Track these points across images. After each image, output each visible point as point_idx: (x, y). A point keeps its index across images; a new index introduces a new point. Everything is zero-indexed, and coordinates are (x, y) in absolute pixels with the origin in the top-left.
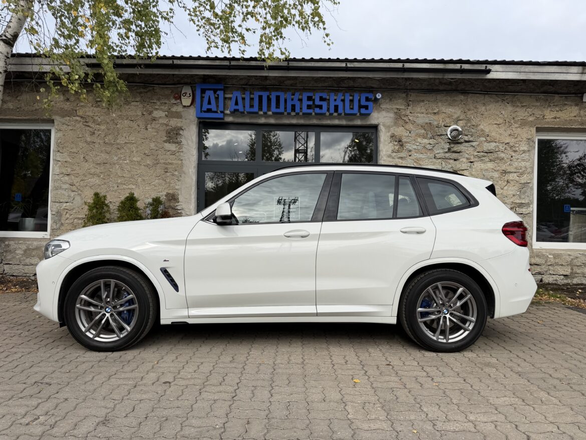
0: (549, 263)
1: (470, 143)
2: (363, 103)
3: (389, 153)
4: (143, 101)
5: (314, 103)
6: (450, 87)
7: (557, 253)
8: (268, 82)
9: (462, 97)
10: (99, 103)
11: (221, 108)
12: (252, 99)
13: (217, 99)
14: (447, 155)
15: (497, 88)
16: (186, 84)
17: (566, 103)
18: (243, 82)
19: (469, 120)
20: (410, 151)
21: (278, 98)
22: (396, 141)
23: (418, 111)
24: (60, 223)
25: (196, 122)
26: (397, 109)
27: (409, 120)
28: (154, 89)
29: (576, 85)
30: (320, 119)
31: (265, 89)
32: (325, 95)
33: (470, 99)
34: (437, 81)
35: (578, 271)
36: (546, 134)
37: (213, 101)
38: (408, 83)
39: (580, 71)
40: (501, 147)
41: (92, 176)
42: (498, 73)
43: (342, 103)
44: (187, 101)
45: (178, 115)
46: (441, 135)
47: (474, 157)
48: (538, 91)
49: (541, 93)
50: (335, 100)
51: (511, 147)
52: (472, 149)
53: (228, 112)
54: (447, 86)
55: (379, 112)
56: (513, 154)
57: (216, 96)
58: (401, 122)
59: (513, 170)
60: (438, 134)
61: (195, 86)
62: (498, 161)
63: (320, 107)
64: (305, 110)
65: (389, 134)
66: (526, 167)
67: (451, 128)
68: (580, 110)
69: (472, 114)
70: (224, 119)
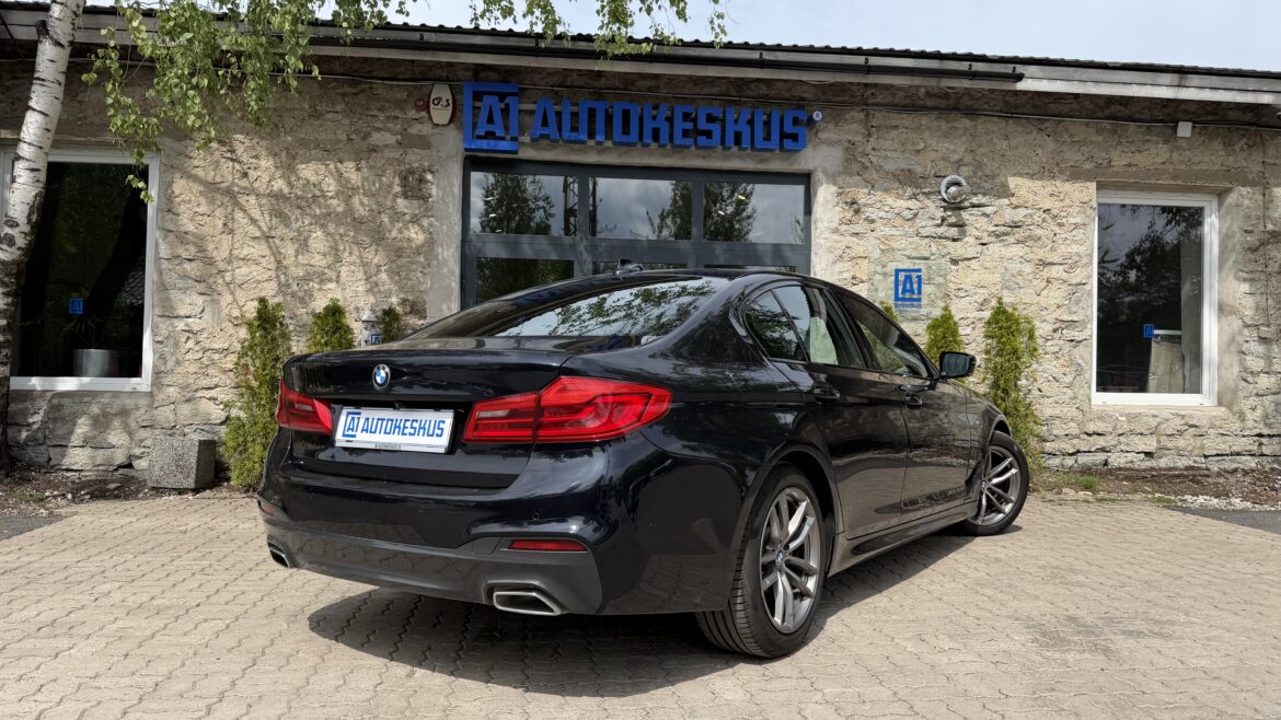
0: (1120, 432)
1: (982, 209)
2: (789, 128)
3: (835, 225)
4: (349, 112)
5: (695, 125)
6: (944, 103)
7: (1133, 412)
8: (603, 82)
9: (966, 122)
11: (514, 132)
12: (575, 115)
13: (506, 111)
14: (940, 231)
16: (440, 80)
17: (1148, 138)
18: (555, 79)
19: (979, 166)
20: (873, 221)
21: (626, 115)
22: (846, 203)
23: (887, 146)
24: (174, 359)
25: (460, 156)
26: (850, 141)
27: (872, 163)
28: (371, 88)
29: (1163, 106)
30: (704, 158)
31: (599, 95)
32: (717, 113)
33: (982, 125)
34: (923, 90)
35: (1169, 445)
36: (1112, 194)
37: (498, 117)
38: (869, 92)
39: (1176, 83)
40: (1037, 218)
41: (241, 262)
42: (1034, 83)
43: (748, 127)
44: (441, 114)
45: (423, 143)
46: (930, 193)
47: (989, 235)
48: (1100, 114)
49: (1107, 118)
50: (736, 121)
51: (1054, 218)
52: (986, 219)
53: (526, 139)
54: (940, 101)
55: (815, 147)
56: (1058, 231)
57: (502, 106)
58: (855, 167)
59: (1055, 258)
60: (926, 190)
61: (461, 86)
62: (1030, 243)
63: (708, 134)
64: (678, 139)
65: (835, 189)
66: (1078, 255)
67: (948, 179)
68: (1172, 152)
69: (984, 154)
70: (516, 152)
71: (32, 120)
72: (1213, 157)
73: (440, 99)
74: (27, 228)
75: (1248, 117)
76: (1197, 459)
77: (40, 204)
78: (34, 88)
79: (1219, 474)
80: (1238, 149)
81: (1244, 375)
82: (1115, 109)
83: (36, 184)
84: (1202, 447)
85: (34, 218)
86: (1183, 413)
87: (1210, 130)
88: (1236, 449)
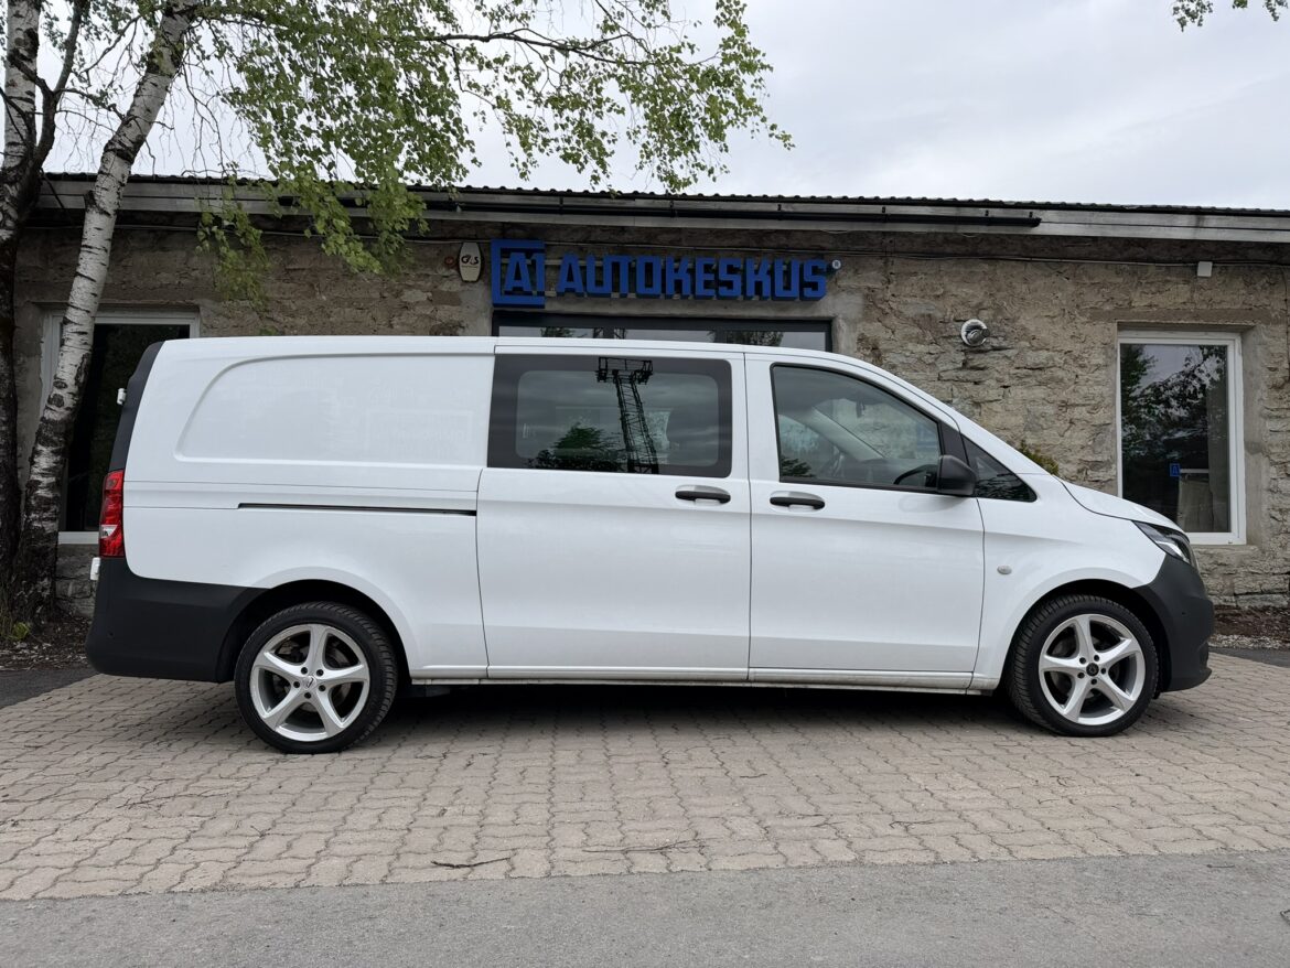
1: (1003, 352)
2: (809, 277)
5: (717, 276)
6: (963, 249)
8: (627, 237)
9: (986, 267)
10: (292, 274)
11: (540, 286)
12: (599, 269)
13: (533, 266)
14: (962, 374)
15: (1046, 250)
16: (468, 238)
17: (1168, 278)
18: (578, 236)
19: (999, 309)
21: (649, 268)
22: (868, 349)
23: (906, 292)
25: (489, 311)
26: (869, 288)
27: (891, 308)
29: (1182, 247)
30: (726, 307)
31: (623, 251)
32: (738, 264)
33: (1001, 271)
34: (941, 237)
36: (1134, 334)
37: (525, 273)
38: (887, 241)
39: (1193, 224)
40: (1058, 359)
42: (1051, 226)
43: (769, 277)
44: (470, 272)
45: (453, 299)
46: (950, 337)
47: (1011, 378)
48: (1119, 256)
49: (1125, 260)
50: (756, 272)
51: (1075, 359)
52: (1006, 362)
54: (958, 247)
55: (834, 294)
56: (1080, 372)
57: (529, 262)
58: (875, 313)
59: (1081, 402)
60: (944, 335)
61: (490, 244)
62: (1053, 385)
63: (729, 285)
64: (700, 290)
65: (855, 336)
66: (1101, 395)
67: (968, 323)
68: (1193, 292)
69: (1004, 298)
70: (543, 307)
71: (81, 285)
72: (1235, 297)
73: (469, 257)
74: (74, 389)
75: (1269, 255)
76: (1227, 598)
77: (87, 365)
78: (81, 255)
79: (1249, 613)
80: (1259, 288)
81: (1274, 513)
82: (1133, 251)
83: (84, 347)
84: (1232, 586)
85: (82, 379)
86: (1211, 552)
87: (1230, 271)
88: (1265, 587)
